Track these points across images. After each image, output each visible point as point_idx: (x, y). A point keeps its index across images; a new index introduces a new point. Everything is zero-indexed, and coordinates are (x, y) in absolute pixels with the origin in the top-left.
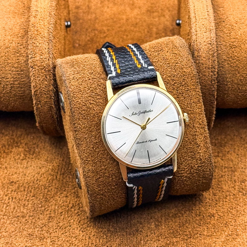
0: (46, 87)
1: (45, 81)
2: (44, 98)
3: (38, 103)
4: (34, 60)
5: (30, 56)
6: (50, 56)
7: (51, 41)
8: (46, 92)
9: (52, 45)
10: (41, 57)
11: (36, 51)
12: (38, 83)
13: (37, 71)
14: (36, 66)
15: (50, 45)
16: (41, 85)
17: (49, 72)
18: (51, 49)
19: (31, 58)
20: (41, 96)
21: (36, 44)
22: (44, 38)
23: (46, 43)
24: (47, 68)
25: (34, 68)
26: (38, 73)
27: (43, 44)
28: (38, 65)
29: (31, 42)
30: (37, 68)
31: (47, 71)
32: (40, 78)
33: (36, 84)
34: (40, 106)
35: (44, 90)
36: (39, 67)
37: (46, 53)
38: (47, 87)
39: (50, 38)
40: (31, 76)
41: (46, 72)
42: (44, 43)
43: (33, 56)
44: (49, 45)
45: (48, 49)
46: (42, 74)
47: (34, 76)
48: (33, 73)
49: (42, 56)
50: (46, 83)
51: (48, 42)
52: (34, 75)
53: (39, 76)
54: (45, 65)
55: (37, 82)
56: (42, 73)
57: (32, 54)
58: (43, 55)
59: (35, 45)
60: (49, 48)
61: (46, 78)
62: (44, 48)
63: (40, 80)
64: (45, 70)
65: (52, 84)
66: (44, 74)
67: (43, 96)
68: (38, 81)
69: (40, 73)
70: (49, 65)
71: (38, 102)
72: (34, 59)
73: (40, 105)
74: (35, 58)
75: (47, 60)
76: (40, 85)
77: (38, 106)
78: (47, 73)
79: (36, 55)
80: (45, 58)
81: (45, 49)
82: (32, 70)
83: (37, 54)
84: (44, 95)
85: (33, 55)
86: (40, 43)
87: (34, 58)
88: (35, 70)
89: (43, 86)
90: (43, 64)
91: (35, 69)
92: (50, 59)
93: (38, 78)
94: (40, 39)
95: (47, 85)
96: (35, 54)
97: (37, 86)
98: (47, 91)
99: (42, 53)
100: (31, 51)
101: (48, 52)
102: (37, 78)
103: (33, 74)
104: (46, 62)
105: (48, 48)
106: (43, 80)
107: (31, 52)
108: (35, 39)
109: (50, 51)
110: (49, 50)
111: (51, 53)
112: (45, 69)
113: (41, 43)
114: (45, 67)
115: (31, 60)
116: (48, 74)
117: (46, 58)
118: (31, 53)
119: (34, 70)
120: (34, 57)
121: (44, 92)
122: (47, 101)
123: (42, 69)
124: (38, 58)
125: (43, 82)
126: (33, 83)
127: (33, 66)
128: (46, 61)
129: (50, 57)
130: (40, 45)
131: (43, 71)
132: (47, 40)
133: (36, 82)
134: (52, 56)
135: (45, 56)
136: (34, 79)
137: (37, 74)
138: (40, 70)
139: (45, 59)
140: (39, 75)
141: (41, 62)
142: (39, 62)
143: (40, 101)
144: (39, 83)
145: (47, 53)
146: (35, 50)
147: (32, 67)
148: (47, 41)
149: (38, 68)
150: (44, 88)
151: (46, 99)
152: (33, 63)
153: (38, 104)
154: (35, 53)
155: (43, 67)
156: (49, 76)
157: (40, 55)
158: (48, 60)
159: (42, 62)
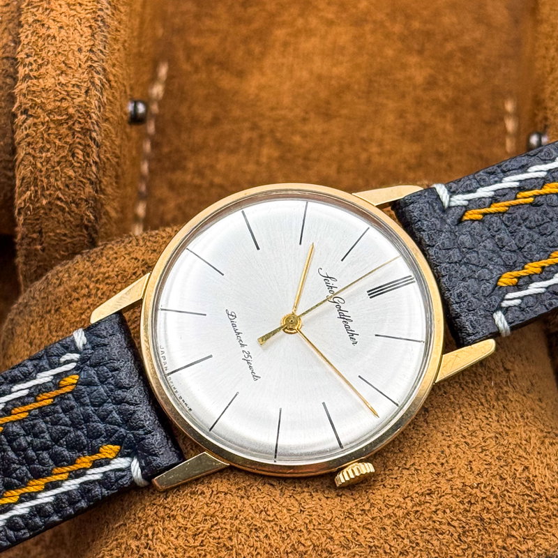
0: (67, 186)
1: (66, 167)
2: (58, 222)
3: (35, 236)
4: (35, 88)
5: (22, 71)
6: (93, 77)
7: (101, 24)
8: (66, 203)
9: (105, 37)
10: (63, 79)
11: (44, 54)
12: (41, 171)
13: (42, 128)
14: (39, 111)
15: (99, 37)
16: (52, 180)
17: (85, 135)
18: (101, 52)
19: (27, 77)
20: (46, 214)
21: (49, 28)
22: (78, 8)
23: (85, 29)
24: (80, 123)
25: (31, 116)
26: (46, 136)
27: (72, 30)
28: (49, 107)
29: (31, 20)
30: (44, 117)
31: (79, 132)
32: (49, 154)
33: (32, 172)
34: (39, 247)
35: (60, 195)
36: (50, 113)
37: (80, 66)
38: (71, 187)
39: (100, 13)
40: (19, 143)
41: (73, 135)
42: (79, 28)
43: (31, 70)
44: (93, 36)
45: (91, 51)
46: (57, 142)
47: (29, 144)
48: (25, 133)
49: (67, 75)
50: (71, 173)
51: (90, 27)
52: (29, 139)
53: (48, 146)
54: (71, 111)
55: (39, 165)
56: (58, 135)
57: (31, 64)
58: (69, 71)
59: (43, 31)
60: (94, 49)
61: (73, 156)
62: (76, 48)
63: (48, 160)
64: (70, 128)
65: (89, 179)
66: (66, 143)
67: (54, 215)
68: (41, 163)
69: (52, 136)
70: (88, 113)
71: (34, 232)
72: (35, 81)
73: (41, 244)
74: (41, 80)
75: (83, 91)
76: (48, 177)
77: (33, 247)
78: (78, 140)
79: (43, 70)
80: (74, 85)
81: (80, 50)
82: (24, 122)
83: (50, 66)
84: (57, 213)
85: (35, 66)
86: (61, 27)
87: (35, 78)
88: (35, 124)
89: (59, 183)
90: (65, 104)
91: (36, 121)
92: (93, 92)
93: (44, 155)
94: (65, 8)
95: (71, 179)
96: (41, 65)
97: (36, 179)
98: (70, 200)
99: (66, 64)
100: (26, 50)
101: (89, 63)
102: (41, 152)
103: (27, 135)
104: (77, 101)
105: (89, 48)
106: (59, 163)
107: (28, 56)
108: (46, 9)
109: (95, 59)
110: (91, 55)
111: (99, 69)
112: (71, 123)
113: (68, 26)
114: (71, 117)
115: (24, 85)
116: (79, 143)
117: (78, 86)
118: (27, 61)
119: (30, 121)
120: (36, 74)
121: (59, 203)
122: (65, 235)
123: (62, 124)
124: (49, 82)
125: (58, 168)
126: (22, 167)
127: (31, 107)
128: (79, 96)
129: (93, 83)
130: (63, 32)
131: (63, 130)
132: (89, 16)
133: (35, 166)
134: (99, 79)
135: (77, 75)
136: (29, 154)
137: (43, 138)
138: (52, 125)
139: (76, 89)
140: (48, 142)
141: (61, 96)
142: (52, 96)
143: (40, 232)
144: (44, 169)
145: (83, 66)
146: (41, 50)
147: (25, 112)
148: (88, 20)
149: (47, 119)
150: (60, 189)
151: (62, 226)
152: (29, 97)
153: (34, 239)
154: (40, 61)
155: (65, 117)
156: (82, 150)
157: (58, 72)
158: (86, 92)
159: (63, 98)
